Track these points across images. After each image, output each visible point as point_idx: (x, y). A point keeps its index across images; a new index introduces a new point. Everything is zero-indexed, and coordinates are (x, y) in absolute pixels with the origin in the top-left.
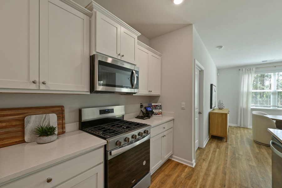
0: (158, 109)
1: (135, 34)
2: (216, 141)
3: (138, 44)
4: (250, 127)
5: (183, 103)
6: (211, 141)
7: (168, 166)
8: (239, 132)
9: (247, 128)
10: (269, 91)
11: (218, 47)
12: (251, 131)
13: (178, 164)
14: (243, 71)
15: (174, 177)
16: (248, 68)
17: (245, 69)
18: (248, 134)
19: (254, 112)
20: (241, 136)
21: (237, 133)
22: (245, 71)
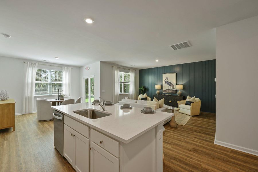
4: (35, 111)
8: (25, 118)
9: (32, 114)
12: (36, 115)
14: (27, 64)
16: (32, 62)
17: (30, 63)
18: (34, 118)
19: (38, 99)
20: (27, 121)
21: (23, 120)
22: (30, 64)
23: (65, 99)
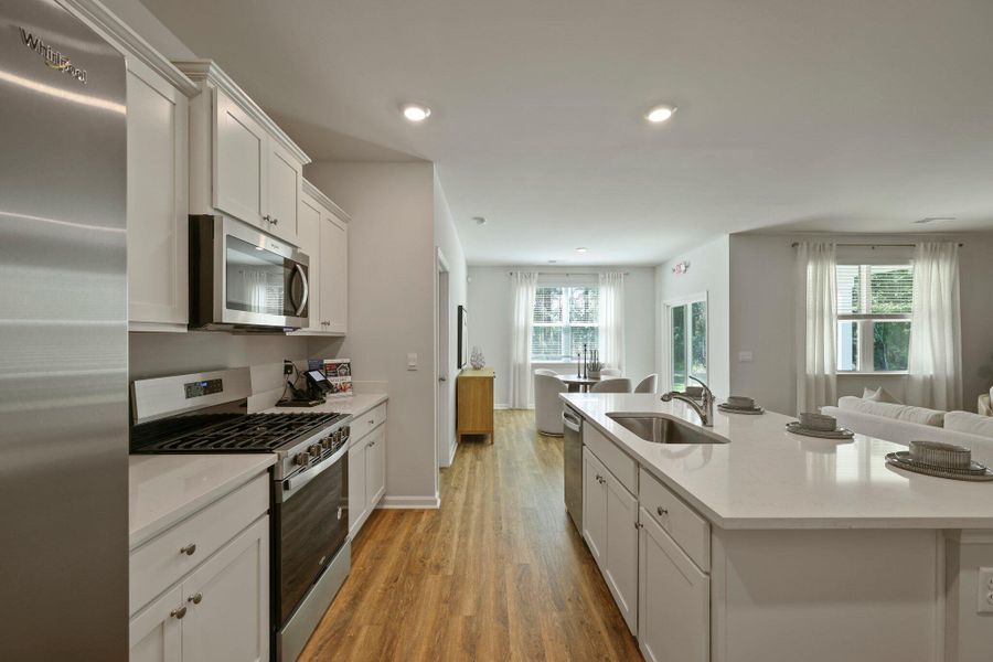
0: (341, 375)
1: (298, 159)
2: (472, 445)
3: (305, 189)
4: (531, 405)
5: (412, 356)
6: (461, 448)
7: (377, 525)
8: (512, 419)
9: (526, 410)
10: (558, 324)
11: (476, 218)
12: (533, 416)
13: (401, 513)
14: (517, 276)
15: (401, 538)
16: (525, 272)
17: (521, 273)
18: (528, 422)
19: (538, 372)
20: (516, 426)
21: (509, 423)
22: (521, 278)
23: (603, 378)
